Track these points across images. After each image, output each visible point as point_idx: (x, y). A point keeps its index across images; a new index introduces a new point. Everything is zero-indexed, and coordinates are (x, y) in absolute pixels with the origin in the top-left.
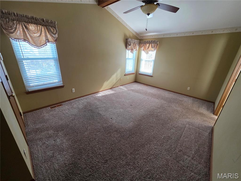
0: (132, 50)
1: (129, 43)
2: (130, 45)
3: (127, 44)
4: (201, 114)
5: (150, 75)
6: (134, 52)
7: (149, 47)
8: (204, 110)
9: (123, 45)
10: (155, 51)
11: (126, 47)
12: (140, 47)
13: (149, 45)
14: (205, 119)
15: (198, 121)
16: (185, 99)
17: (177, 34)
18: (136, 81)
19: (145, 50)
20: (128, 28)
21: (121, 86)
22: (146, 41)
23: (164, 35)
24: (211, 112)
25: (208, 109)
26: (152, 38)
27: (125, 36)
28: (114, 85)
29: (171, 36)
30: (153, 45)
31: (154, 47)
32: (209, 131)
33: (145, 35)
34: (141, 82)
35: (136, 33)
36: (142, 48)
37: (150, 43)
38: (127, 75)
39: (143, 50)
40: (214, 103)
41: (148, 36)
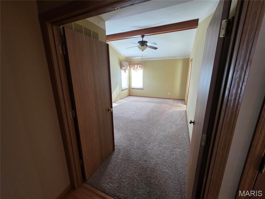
0: (125, 70)
1: (123, 65)
2: (124, 67)
3: (121, 66)
4: (180, 106)
5: (141, 88)
6: (126, 72)
7: (137, 67)
8: (180, 104)
9: (119, 67)
10: (142, 71)
11: (121, 68)
12: (130, 67)
13: (137, 66)
14: (182, 108)
15: (178, 109)
16: (169, 101)
17: (155, 58)
18: (130, 95)
19: (134, 69)
20: (121, 54)
21: (120, 100)
22: (135, 63)
23: (147, 59)
24: (184, 104)
25: (182, 104)
26: (138, 60)
27: (120, 60)
28: (115, 100)
29: (151, 60)
30: (140, 66)
31: (141, 67)
32: (184, 112)
33: (133, 59)
34: (135, 95)
35: (126, 57)
36: (132, 68)
37: (138, 64)
38: (123, 90)
39: (133, 69)
40: (185, 100)
41: (136, 59)
